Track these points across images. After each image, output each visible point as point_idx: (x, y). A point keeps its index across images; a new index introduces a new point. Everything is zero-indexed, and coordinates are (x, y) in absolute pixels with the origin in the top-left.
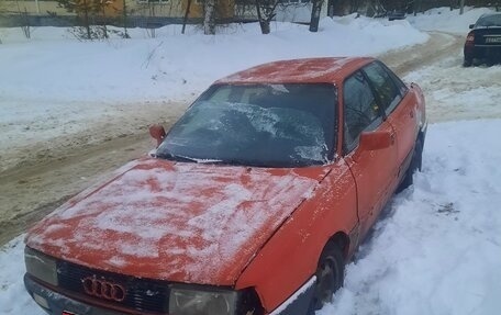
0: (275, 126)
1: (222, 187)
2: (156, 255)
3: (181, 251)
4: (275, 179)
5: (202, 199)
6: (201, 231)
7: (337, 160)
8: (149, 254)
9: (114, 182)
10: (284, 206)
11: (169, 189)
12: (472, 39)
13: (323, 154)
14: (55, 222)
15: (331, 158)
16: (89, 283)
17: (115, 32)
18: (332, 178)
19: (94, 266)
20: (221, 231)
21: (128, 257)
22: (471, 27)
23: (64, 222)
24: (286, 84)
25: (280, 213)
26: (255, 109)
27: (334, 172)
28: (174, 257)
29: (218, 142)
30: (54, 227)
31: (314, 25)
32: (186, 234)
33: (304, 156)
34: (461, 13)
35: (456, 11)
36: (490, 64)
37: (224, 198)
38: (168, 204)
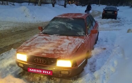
0: (72, 27)
1: (63, 40)
2: (53, 53)
3: (59, 52)
4: (75, 39)
5: (60, 42)
6: (62, 48)
7: (87, 36)
8: (52, 53)
9: (35, 39)
10: (79, 44)
11: (51, 40)
12: (104, 12)
13: (84, 34)
14: (24, 47)
15: (85, 35)
16: (37, 60)
17: (11, 3)
18: (87, 39)
19: (38, 56)
20: (67, 49)
21: (47, 54)
22: (104, 9)
23: (27, 46)
24: (73, 18)
25: (78, 45)
26: (67, 23)
27: (87, 38)
28: (58, 53)
29: (59, 31)
30: (24, 48)
31: (65, 6)
32: (59, 49)
33: (79, 34)
34: (99, 6)
35: (98, 5)
36: (108, 18)
37: (65, 42)
38: (52, 43)
